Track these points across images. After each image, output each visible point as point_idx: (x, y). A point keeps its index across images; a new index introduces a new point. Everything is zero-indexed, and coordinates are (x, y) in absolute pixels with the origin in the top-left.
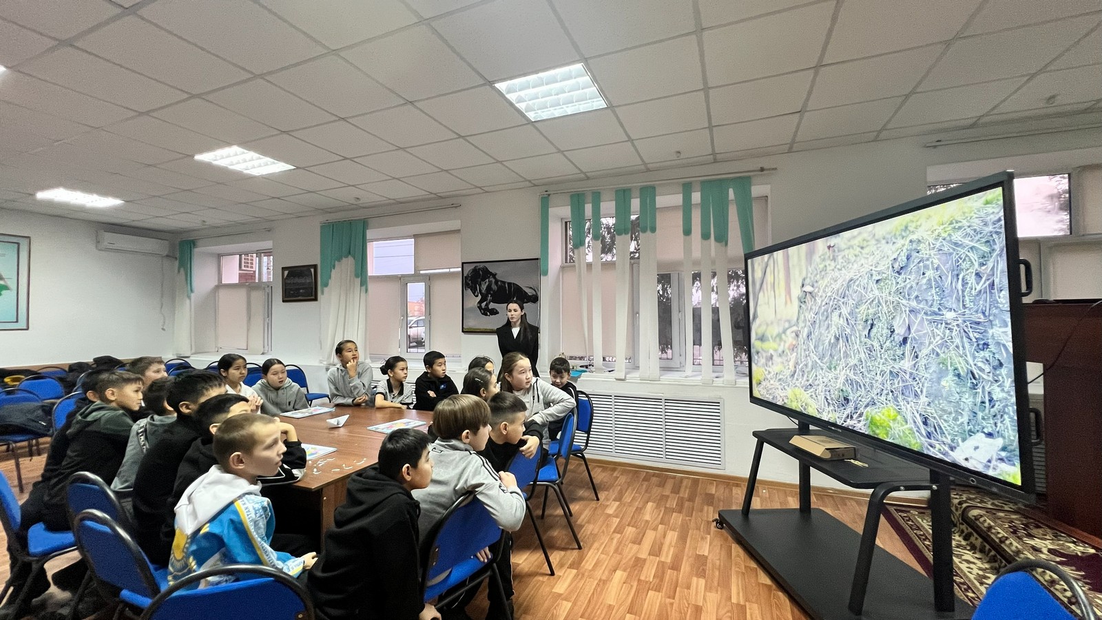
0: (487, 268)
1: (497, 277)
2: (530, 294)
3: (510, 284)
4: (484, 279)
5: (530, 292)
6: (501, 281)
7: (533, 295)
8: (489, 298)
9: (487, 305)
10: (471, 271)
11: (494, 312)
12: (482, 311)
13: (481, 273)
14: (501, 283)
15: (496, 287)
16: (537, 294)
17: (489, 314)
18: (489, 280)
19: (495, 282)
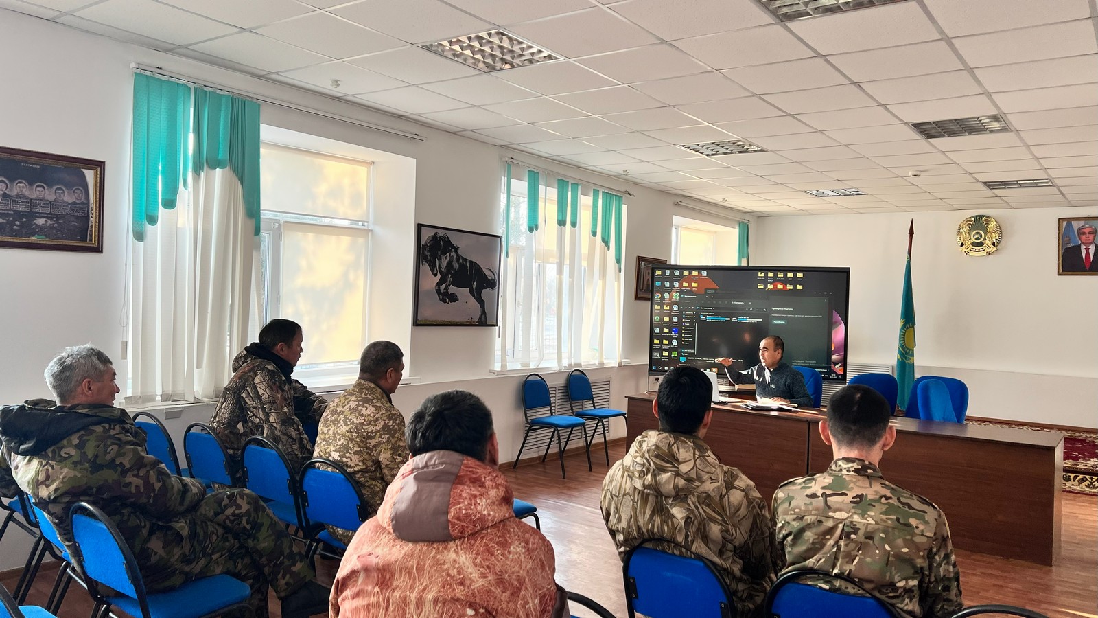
0: (448, 239)
1: (458, 251)
4: (445, 253)
5: (489, 275)
6: (463, 258)
7: (492, 279)
10: (430, 238)
11: (453, 298)
12: (441, 297)
13: (442, 243)
14: (462, 261)
15: (457, 265)
16: (495, 278)
17: (447, 300)
18: (450, 255)
19: (456, 258)
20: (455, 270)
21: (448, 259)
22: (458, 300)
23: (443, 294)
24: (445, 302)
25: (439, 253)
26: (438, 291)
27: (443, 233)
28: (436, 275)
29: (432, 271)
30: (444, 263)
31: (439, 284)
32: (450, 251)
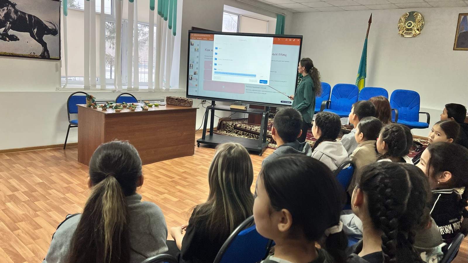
1: (16, 7)
2: (50, 28)
3: (30, 16)
5: (50, 26)
6: (21, 12)
7: (53, 29)
8: (8, 25)
12: (1, 37)
14: (21, 14)
15: (16, 17)
16: (56, 28)
17: (8, 39)
18: (7, 9)
19: (14, 11)
20: (14, 19)
22: (19, 40)
23: (3, 35)
30: (2, 14)
32: (8, 6)
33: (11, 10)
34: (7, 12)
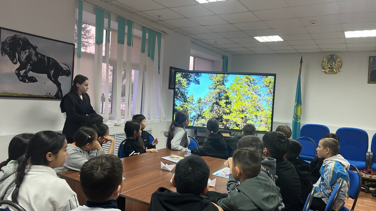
0: (27, 40)
1: (37, 50)
2: (65, 69)
3: (49, 58)
4: (24, 49)
7: (67, 70)
8: (28, 67)
9: (26, 73)
10: (10, 38)
11: (33, 80)
12: (21, 78)
13: (21, 43)
14: (41, 56)
15: (36, 59)
16: (69, 69)
17: (27, 81)
18: (29, 51)
19: (35, 54)
20: (34, 62)
21: (27, 54)
22: (37, 81)
23: (23, 77)
24: (25, 82)
25: (19, 49)
26: (18, 75)
27: (23, 36)
28: (15, 63)
29: (12, 60)
30: (24, 56)
31: (19, 69)
32: (30, 49)
33: (32, 52)
34: (29, 54)
